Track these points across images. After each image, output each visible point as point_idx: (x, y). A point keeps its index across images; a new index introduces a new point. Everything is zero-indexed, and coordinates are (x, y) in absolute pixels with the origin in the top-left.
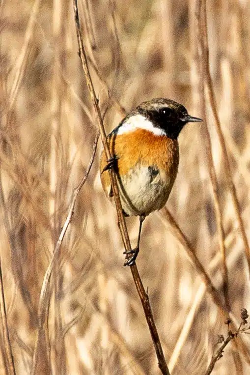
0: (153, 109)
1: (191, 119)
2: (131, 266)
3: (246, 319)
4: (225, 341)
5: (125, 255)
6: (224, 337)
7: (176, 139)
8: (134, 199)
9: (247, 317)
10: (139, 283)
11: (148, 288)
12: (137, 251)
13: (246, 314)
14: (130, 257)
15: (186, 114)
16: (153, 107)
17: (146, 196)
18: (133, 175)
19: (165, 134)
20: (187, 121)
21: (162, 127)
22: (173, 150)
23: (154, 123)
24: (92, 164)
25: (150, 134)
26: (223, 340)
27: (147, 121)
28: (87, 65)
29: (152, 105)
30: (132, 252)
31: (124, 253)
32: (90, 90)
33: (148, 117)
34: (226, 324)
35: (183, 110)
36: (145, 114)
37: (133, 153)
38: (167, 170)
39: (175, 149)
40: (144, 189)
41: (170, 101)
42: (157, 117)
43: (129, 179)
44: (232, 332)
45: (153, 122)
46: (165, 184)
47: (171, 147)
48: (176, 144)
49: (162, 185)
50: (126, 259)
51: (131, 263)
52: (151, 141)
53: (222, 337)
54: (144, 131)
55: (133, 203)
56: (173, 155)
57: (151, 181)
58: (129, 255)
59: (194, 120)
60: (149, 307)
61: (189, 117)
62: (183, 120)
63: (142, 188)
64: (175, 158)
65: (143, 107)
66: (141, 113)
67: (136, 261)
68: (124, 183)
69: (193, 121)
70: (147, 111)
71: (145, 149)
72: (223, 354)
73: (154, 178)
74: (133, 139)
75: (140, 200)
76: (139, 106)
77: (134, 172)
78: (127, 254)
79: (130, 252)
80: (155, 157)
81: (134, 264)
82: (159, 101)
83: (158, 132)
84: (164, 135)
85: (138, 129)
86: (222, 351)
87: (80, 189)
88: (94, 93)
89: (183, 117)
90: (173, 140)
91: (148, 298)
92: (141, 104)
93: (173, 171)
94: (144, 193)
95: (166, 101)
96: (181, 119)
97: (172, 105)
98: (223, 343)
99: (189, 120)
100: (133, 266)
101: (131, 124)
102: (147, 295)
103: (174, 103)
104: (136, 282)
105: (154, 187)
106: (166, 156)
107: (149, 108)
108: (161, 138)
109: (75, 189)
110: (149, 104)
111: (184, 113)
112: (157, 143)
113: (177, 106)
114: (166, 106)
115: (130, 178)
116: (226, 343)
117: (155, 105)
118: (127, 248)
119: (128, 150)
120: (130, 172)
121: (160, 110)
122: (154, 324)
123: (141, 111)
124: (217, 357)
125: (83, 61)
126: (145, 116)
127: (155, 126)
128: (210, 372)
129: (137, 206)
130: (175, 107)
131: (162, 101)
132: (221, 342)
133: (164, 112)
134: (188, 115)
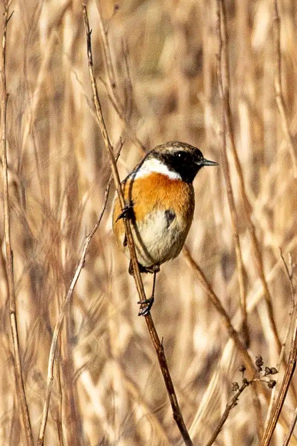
0: (168, 152)
1: (206, 163)
2: (145, 316)
3: (262, 367)
4: (240, 388)
5: (140, 305)
6: (239, 384)
7: (192, 183)
8: (150, 246)
9: (262, 365)
10: (154, 333)
11: (163, 338)
12: (151, 301)
13: (261, 361)
14: (145, 307)
15: (201, 158)
16: (167, 151)
17: (162, 242)
18: (149, 220)
19: (181, 178)
20: (202, 165)
21: (177, 171)
22: (189, 194)
23: (168, 167)
24: (104, 211)
25: (166, 178)
26: (238, 387)
27: (162, 164)
28: (101, 112)
29: (167, 148)
30: (147, 302)
31: (139, 303)
32: (105, 137)
33: (162, 161)
34: (241, 371)
35: (198, 153)
36: (160, 157)
37: (150, 197)
38: (184, 214)
39: (191, 193)
40: (161, 235)
41: (186, 144)
42: (171, 161)
43: (145, 225)
44: (247, 380)
45: (168, 165)
46: (182, 230)
47: (187, 190)
48: (191, 188)
49: (178, 231)
50: (140, 309)
51: (146, 313)
52: (166, 185)
53: (237, 384)
54: (160, 175)
55: (149, 250)
56: (189, 199)
57: (168, 226)
58: (143, 305)
59: (209, 163)
60: (164, 357)
61: (204, 160)
62: (199, 164)
63: (158, 234)
64: (191, 203)
65: (158, 150)
66: (156, 157)
67: (151, 311)
68: (140, 229)
69: (208, 165)
70: (162, 155)
71: (161, 192)
72: (237, 402)
73: (171, 223)
74: (149, 183)
75: (156, 247)
76: (154, 150)
77: (150, 217)
78: (142, 304)
79: (144, 301)
80: (171, 200)
81: (149, 313)
82: (174, 145)
83: (173, 175)
84: (179, 179)
85: (154, 173)
86: (237, 399)
87: (91, 237)
88: (108, 140)
89: (199, 160)
90: (188, 184)
91: (163, 349)
92: (156, 148)
93: (189, 216)
94: (160, 240)
95: (181, 144)
96: (196, 163)
97: (187, 149)
98: (238, 391)
99: (204, 163)
100: (148, 316)
101: (146, 169)
102: (162, 346)
103: (189, 146)
104: (151, 332)
105: (170, 233)
106: (183, 199)
107: (164, 152)
108: (177, 181)
109: (87, 237)
110: (164, 147)
111: (200, 157)
112: (172, 186)
113: (193, 149)
114: (181, 149)
115: (147, 224)
116: (241, 391)
117: (170, 149)
118: (142, 298)
119: (144, 194)
120: (146, 217)
121: (175, 153)
122: (169, 375)
123: (156, 155)
124: (232, 405)
125: (97, 108)
126: (160, 160)
127: (170, 170)
128: (225, 420)
129: (152, 254)
130: (190, 151)
131: (177, 144)
132: (236, 390)
133: (179, 155)
134: (203, 159)
